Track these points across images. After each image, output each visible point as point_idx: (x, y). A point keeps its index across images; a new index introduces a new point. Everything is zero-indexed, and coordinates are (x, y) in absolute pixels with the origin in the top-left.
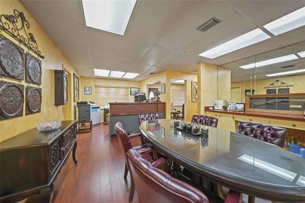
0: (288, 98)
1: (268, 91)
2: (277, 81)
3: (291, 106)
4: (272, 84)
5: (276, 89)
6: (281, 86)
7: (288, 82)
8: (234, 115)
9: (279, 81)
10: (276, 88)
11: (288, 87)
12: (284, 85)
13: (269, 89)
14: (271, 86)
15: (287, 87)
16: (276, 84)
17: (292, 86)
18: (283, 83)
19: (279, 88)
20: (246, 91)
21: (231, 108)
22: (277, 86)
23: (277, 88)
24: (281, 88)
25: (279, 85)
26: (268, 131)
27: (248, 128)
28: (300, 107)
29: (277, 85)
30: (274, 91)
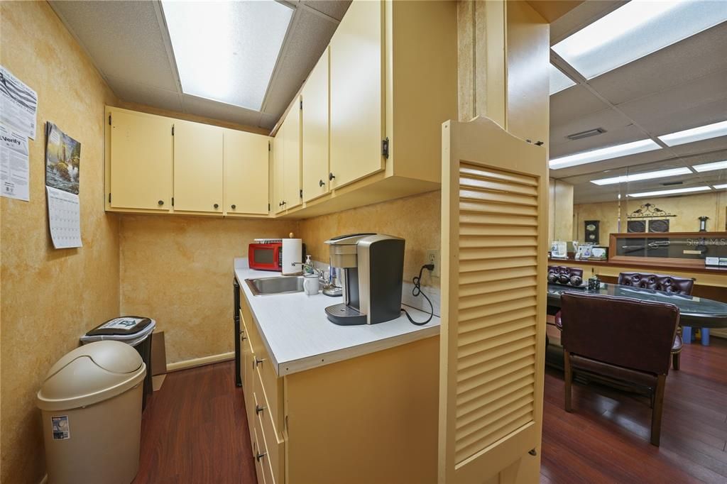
0: (667, 239)
1: (631, 225)
2: (648, 205)
3: (685, 252)
4: (637, 212)
5: (645, 221)
6: (655, 215)
7: (667, 209)
8: (594, 267)
9: (650, 205)
10: (645, 219)
11: (668, 218)
12: (659, 213)
13: (633, 219)
14: (637, 214)
15: (664, 218)
16: (645, 212)
17: (675, 216)
18: (658, 210)
19: (650, 219)
20: (587, 223)
21: (583, 254)
22: (648, 215)
23: (647, 220)
24: (654, 219)
25: (651, 214)
26: (667, 284)
27: (635, 281)
28: (699, 252)
29: (648, 213)
30: (642, 224)
